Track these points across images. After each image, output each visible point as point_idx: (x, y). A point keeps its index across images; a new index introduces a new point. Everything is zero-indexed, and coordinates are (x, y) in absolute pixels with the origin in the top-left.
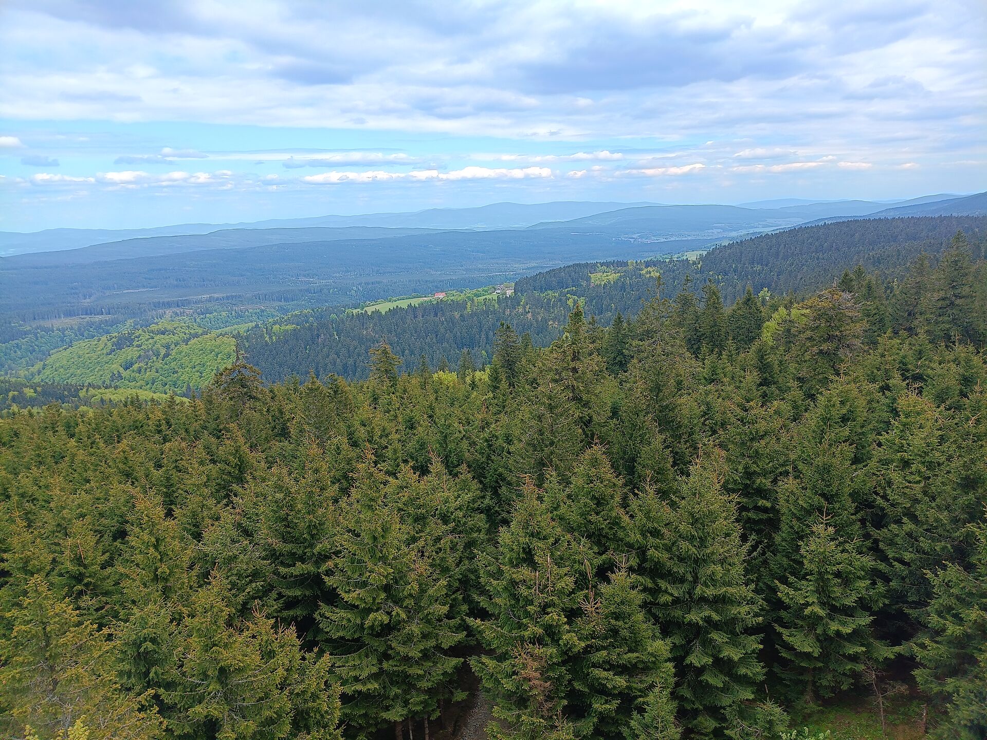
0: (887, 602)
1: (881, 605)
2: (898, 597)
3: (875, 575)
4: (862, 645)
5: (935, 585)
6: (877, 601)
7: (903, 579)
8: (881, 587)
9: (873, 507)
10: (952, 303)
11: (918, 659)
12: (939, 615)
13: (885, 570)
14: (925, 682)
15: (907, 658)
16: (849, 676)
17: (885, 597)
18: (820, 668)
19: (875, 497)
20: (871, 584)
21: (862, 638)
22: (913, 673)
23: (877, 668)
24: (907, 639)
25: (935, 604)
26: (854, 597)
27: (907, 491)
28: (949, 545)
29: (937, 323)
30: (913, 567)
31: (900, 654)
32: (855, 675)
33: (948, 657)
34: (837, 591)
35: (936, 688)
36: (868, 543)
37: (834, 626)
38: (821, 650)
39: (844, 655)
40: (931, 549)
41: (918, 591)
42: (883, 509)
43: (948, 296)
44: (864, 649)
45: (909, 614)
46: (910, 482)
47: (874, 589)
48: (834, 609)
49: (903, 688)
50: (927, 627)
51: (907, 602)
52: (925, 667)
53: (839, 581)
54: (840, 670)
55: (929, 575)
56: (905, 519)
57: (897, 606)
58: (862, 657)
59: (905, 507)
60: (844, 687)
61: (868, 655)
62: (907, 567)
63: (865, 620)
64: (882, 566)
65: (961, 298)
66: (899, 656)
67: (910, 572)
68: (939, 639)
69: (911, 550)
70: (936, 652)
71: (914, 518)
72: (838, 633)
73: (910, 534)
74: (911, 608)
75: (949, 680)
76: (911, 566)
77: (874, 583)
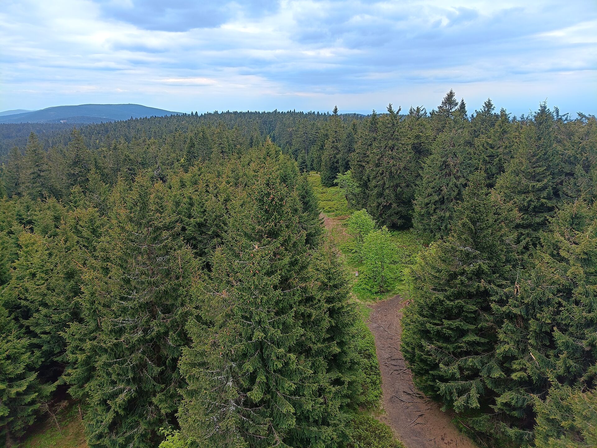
0: (43, 360)
1: (40, 363)
2: (49, 354)
3: (32, 347)
4: (35, 392)
5: (66, 338)
6: (37, 362)
7: (49, 342)
8: (37, 353)
9: (20, 308)
10: (39, 175)
11: (68, 383)
12: (73, 354)
13: (37, 342)
14: (75, 393)
15: (63, 385)
16: (32, 415)
17: (41, 357)
18: (12, 421)
19: (20, 301)
20: (31, 353)
21: (34, 388)
22: (67, 392)
23: (48, 400)
24: (60, 375)
25: (69, 348)
26: (23, 366)
27: (38, 291)
28: (68, 313)
29: (33, 188)
30: (53, 333)
31: (58, 386)
32: (36, 412)
33: (82, 374)
34: (10, 368)
35: (81, 393)
36: (23, 330)
37: (14, 391)
38: (9, 410)
39: (26, 405)
40: (59, 319)
41: (59, 345)
42: (27, 306)
43: (35, 171)
44: (37, 394)
45: (57, 360)
46: (39, 285)
47: (33, 356)
48: (11, 380)
49: (65, 403)
50: (69, 363)
51: (55, 354)
52: (73, 385)
53: (10, 361)
54: (25, 414)
55: (62, 334)
56: (41, 308)
57: (50, 359)
58: (37, 399)
59: (39, 301)
60: (31, 423)
61: (40, 396)
62: (49, 335)
63: (32, 377)
64: (35, 341)
65: (43, 171)
66: (59, 387)
67: (52, 337)
68: (76, 366)
69: (49, 324)
70: (76, 374)
71: (45, 305)
72: (18, 394)
73: (46, 316)
74: (58, 356)
75: (86, 385)
76: (51, 333)
77: (33, 353)
